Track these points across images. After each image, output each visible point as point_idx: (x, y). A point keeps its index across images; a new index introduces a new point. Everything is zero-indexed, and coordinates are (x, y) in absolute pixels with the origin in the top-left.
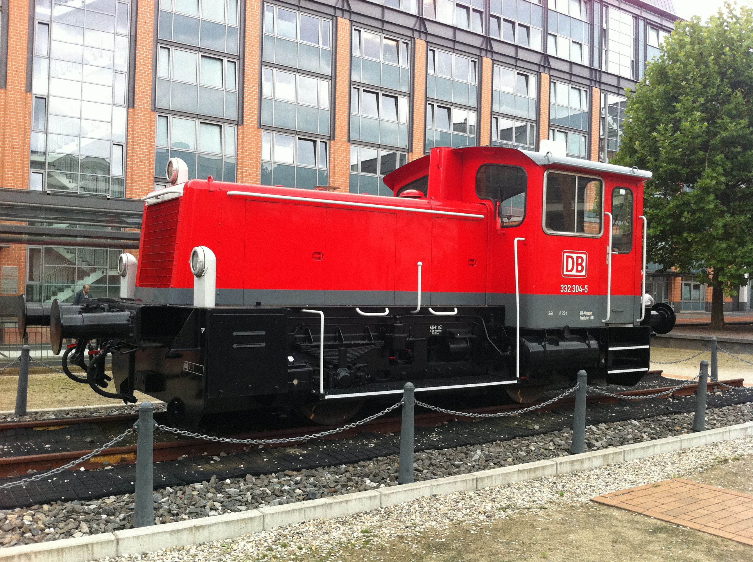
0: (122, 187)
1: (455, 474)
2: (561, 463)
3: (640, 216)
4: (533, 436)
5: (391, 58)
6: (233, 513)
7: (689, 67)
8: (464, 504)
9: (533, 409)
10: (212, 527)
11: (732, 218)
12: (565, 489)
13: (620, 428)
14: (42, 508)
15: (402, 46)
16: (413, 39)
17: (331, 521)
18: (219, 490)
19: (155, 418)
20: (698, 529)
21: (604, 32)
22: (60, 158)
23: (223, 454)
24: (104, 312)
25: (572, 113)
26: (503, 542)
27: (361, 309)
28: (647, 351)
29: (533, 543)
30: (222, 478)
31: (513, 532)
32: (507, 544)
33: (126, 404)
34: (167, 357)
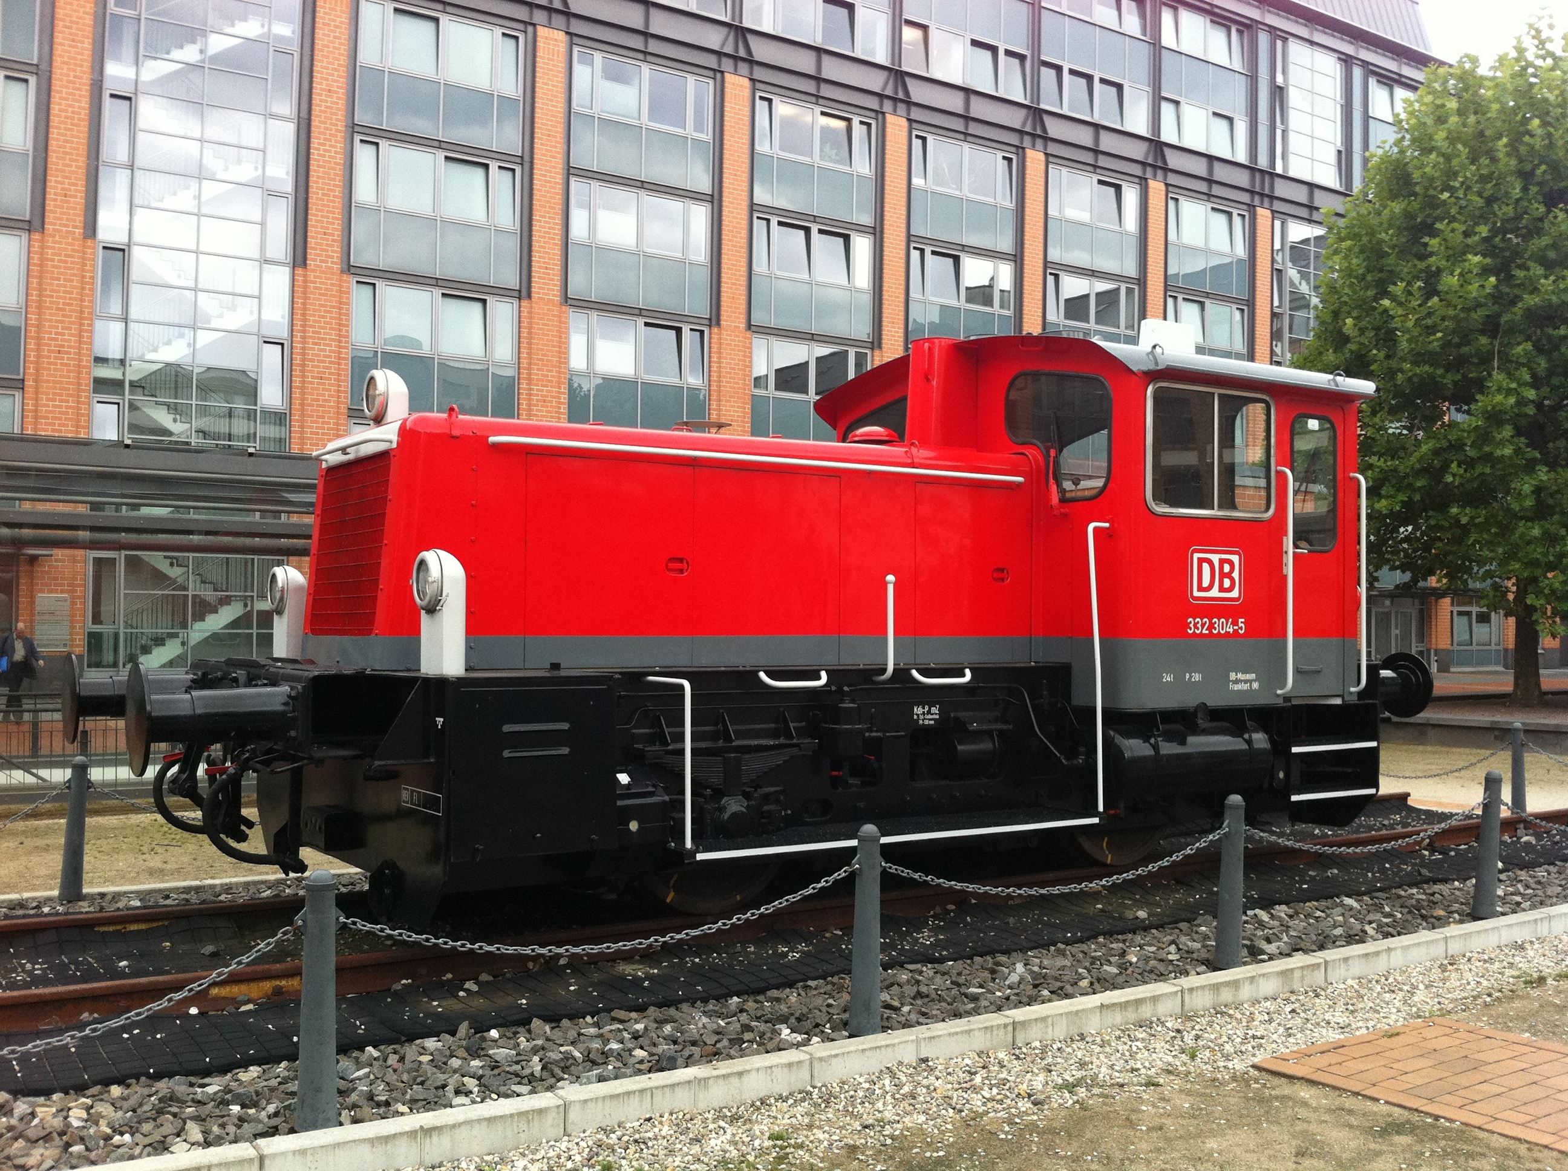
0: (283, 428)
1: (969, 1013)
2: (1191, 990)
3: (1352, 474)
4: (1135, 933)
5: (837, 154)
6: (502, 1100)
7: (1455, 162)
8: (987, 1078)
9: (1131, 877)
10: (457, 1131)
11: (1552, 475)
12: (1201, 1043)
13: (1318, 913)
14: (109, 1092)
15: (858, 130)
16: (880, 116)
17: (707, 1115)
18: (475, 1052)
19: (337, 905)
20: (1477, 1125)
21: (1279, 93)
22: (155, 372)
23: (485, 977)
24: (238, 687)
25: (1214, 262)
26: (1066, 1156)
27: (769, 674)
28: (1374, 753)
29: (1128, 1159)
30: (481, 1028)
31: (1088, 1135)
32: (1073, 1162)
33: (287, 875)
34: (367, 778)
